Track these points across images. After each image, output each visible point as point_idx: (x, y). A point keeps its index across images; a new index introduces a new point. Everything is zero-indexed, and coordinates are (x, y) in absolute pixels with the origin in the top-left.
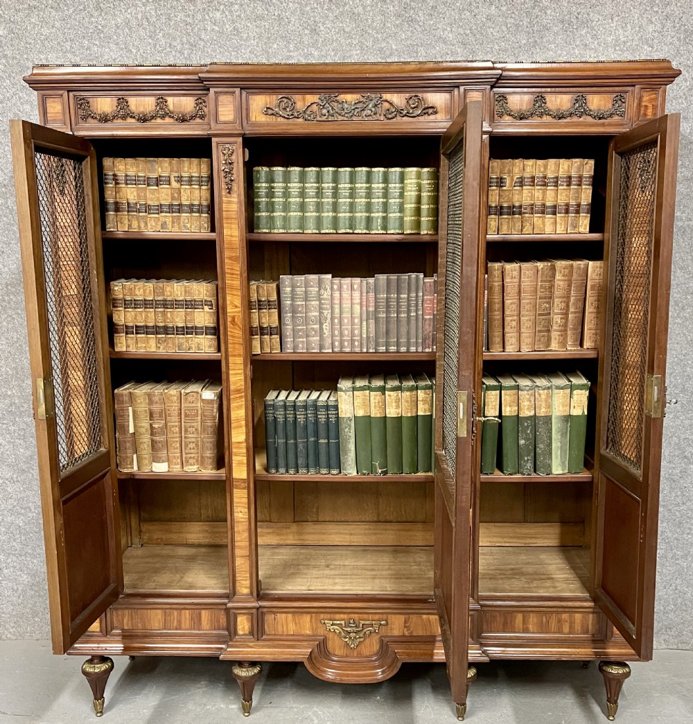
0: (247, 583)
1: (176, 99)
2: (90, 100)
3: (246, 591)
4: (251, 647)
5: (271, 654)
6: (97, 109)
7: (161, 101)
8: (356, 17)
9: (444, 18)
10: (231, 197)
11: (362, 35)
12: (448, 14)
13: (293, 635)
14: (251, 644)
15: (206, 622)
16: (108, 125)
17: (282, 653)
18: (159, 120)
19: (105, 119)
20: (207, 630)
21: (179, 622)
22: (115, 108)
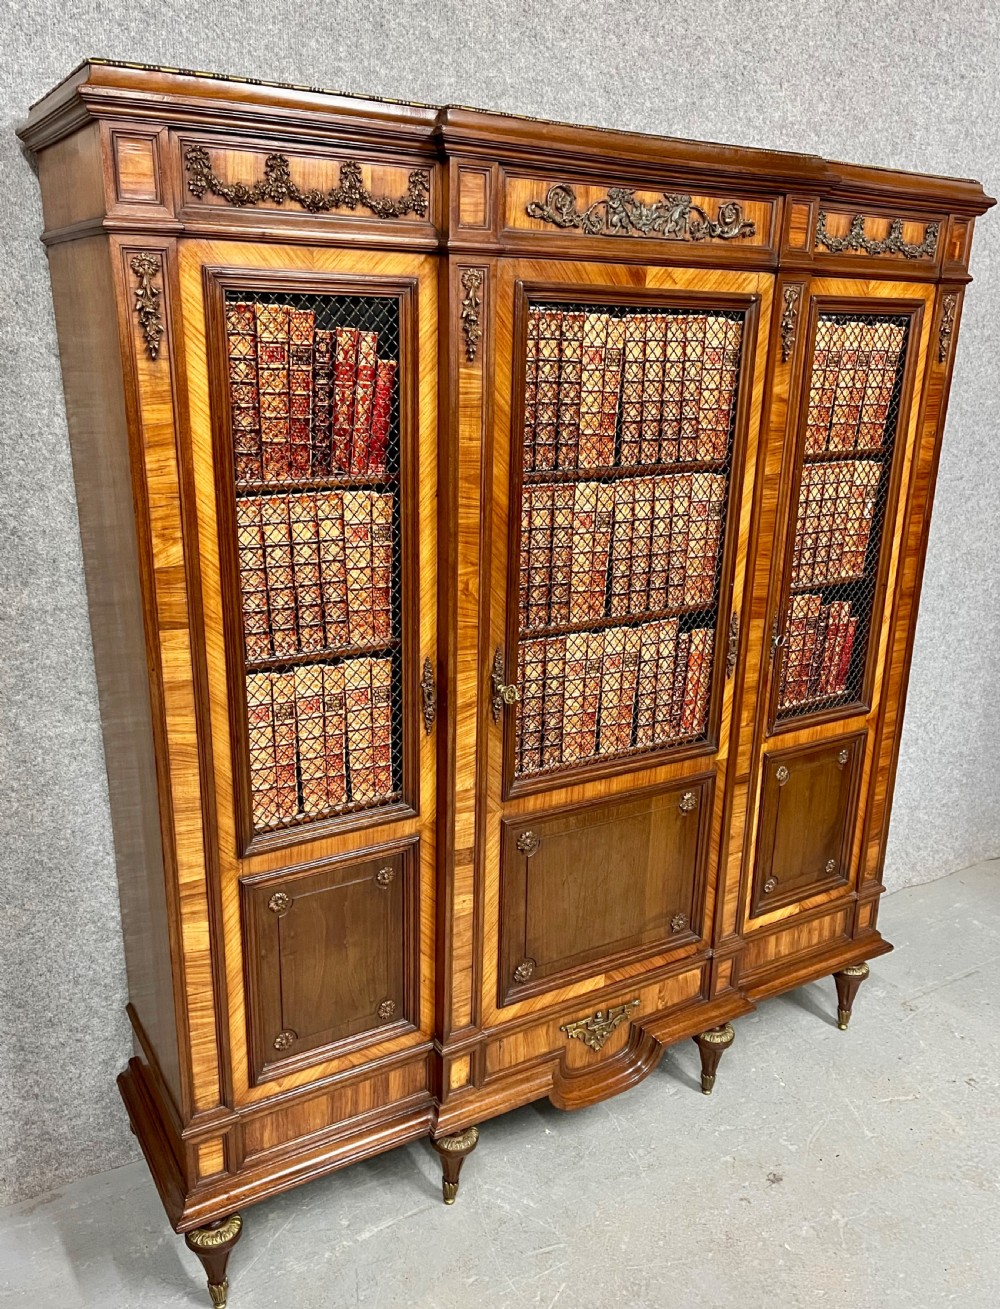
0: (467, 1009)
1: (379, 169)
2: (212, 152)
3: (464, 1020)
4: (471, 1102)
5: (504, 1102)
6: (226, 176)
7: (350, 171)
8: (449, 14)
9: (581, 41)
10: (472, 367)
11: (459, 50)
12: (587, 35)
13: (524, 1062)
14: (471, 1098)
15: (396, 1088)
16: (248, 211)
17: (518, 1094)
18: (344, 210)
19: (240, 198)
20: (396, 1101)
21: (356, 1103)
22: (263, 177)
